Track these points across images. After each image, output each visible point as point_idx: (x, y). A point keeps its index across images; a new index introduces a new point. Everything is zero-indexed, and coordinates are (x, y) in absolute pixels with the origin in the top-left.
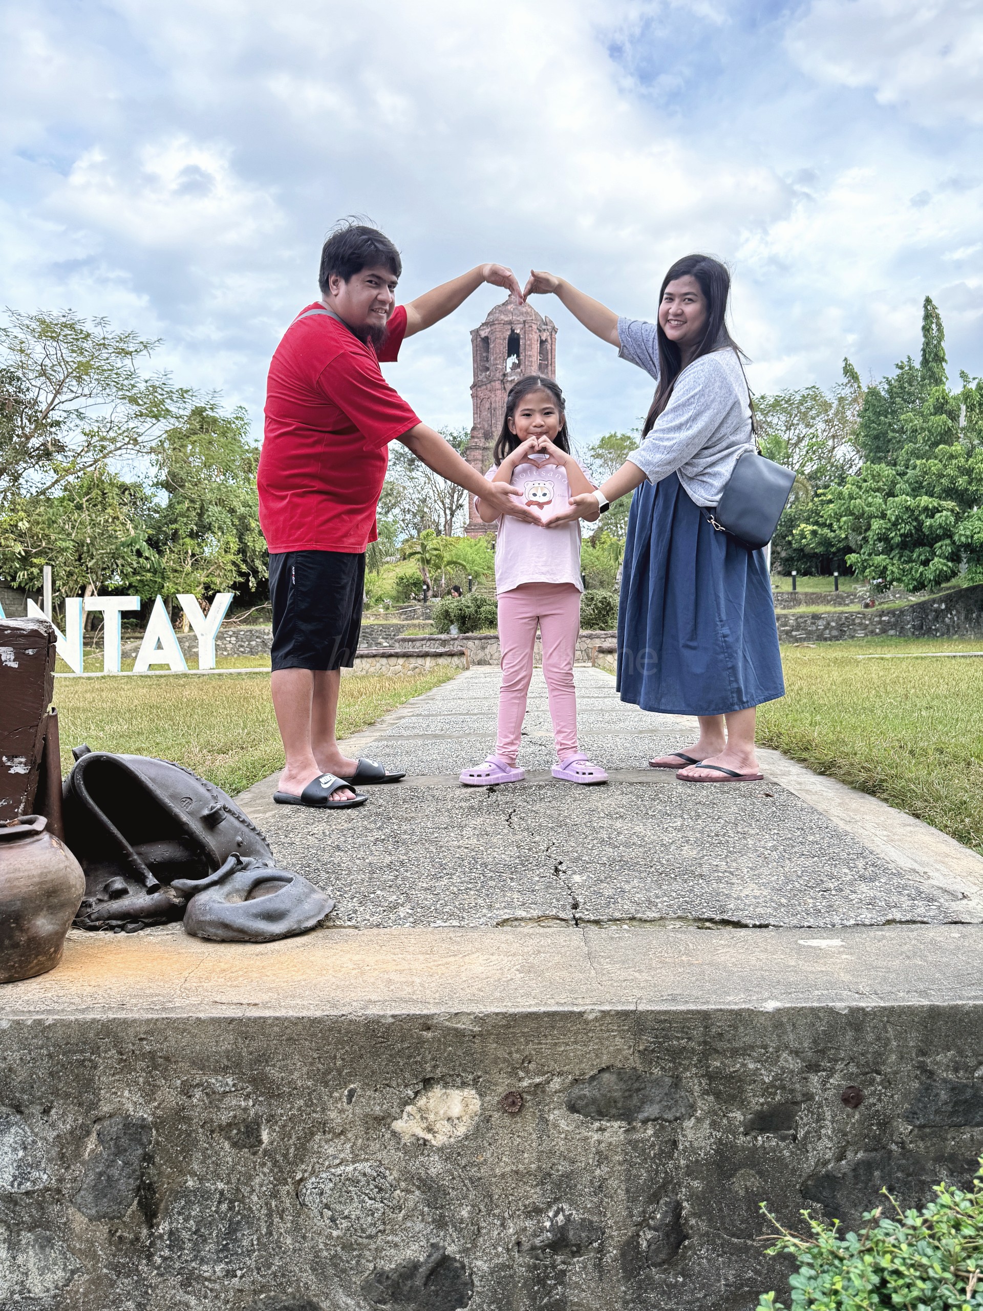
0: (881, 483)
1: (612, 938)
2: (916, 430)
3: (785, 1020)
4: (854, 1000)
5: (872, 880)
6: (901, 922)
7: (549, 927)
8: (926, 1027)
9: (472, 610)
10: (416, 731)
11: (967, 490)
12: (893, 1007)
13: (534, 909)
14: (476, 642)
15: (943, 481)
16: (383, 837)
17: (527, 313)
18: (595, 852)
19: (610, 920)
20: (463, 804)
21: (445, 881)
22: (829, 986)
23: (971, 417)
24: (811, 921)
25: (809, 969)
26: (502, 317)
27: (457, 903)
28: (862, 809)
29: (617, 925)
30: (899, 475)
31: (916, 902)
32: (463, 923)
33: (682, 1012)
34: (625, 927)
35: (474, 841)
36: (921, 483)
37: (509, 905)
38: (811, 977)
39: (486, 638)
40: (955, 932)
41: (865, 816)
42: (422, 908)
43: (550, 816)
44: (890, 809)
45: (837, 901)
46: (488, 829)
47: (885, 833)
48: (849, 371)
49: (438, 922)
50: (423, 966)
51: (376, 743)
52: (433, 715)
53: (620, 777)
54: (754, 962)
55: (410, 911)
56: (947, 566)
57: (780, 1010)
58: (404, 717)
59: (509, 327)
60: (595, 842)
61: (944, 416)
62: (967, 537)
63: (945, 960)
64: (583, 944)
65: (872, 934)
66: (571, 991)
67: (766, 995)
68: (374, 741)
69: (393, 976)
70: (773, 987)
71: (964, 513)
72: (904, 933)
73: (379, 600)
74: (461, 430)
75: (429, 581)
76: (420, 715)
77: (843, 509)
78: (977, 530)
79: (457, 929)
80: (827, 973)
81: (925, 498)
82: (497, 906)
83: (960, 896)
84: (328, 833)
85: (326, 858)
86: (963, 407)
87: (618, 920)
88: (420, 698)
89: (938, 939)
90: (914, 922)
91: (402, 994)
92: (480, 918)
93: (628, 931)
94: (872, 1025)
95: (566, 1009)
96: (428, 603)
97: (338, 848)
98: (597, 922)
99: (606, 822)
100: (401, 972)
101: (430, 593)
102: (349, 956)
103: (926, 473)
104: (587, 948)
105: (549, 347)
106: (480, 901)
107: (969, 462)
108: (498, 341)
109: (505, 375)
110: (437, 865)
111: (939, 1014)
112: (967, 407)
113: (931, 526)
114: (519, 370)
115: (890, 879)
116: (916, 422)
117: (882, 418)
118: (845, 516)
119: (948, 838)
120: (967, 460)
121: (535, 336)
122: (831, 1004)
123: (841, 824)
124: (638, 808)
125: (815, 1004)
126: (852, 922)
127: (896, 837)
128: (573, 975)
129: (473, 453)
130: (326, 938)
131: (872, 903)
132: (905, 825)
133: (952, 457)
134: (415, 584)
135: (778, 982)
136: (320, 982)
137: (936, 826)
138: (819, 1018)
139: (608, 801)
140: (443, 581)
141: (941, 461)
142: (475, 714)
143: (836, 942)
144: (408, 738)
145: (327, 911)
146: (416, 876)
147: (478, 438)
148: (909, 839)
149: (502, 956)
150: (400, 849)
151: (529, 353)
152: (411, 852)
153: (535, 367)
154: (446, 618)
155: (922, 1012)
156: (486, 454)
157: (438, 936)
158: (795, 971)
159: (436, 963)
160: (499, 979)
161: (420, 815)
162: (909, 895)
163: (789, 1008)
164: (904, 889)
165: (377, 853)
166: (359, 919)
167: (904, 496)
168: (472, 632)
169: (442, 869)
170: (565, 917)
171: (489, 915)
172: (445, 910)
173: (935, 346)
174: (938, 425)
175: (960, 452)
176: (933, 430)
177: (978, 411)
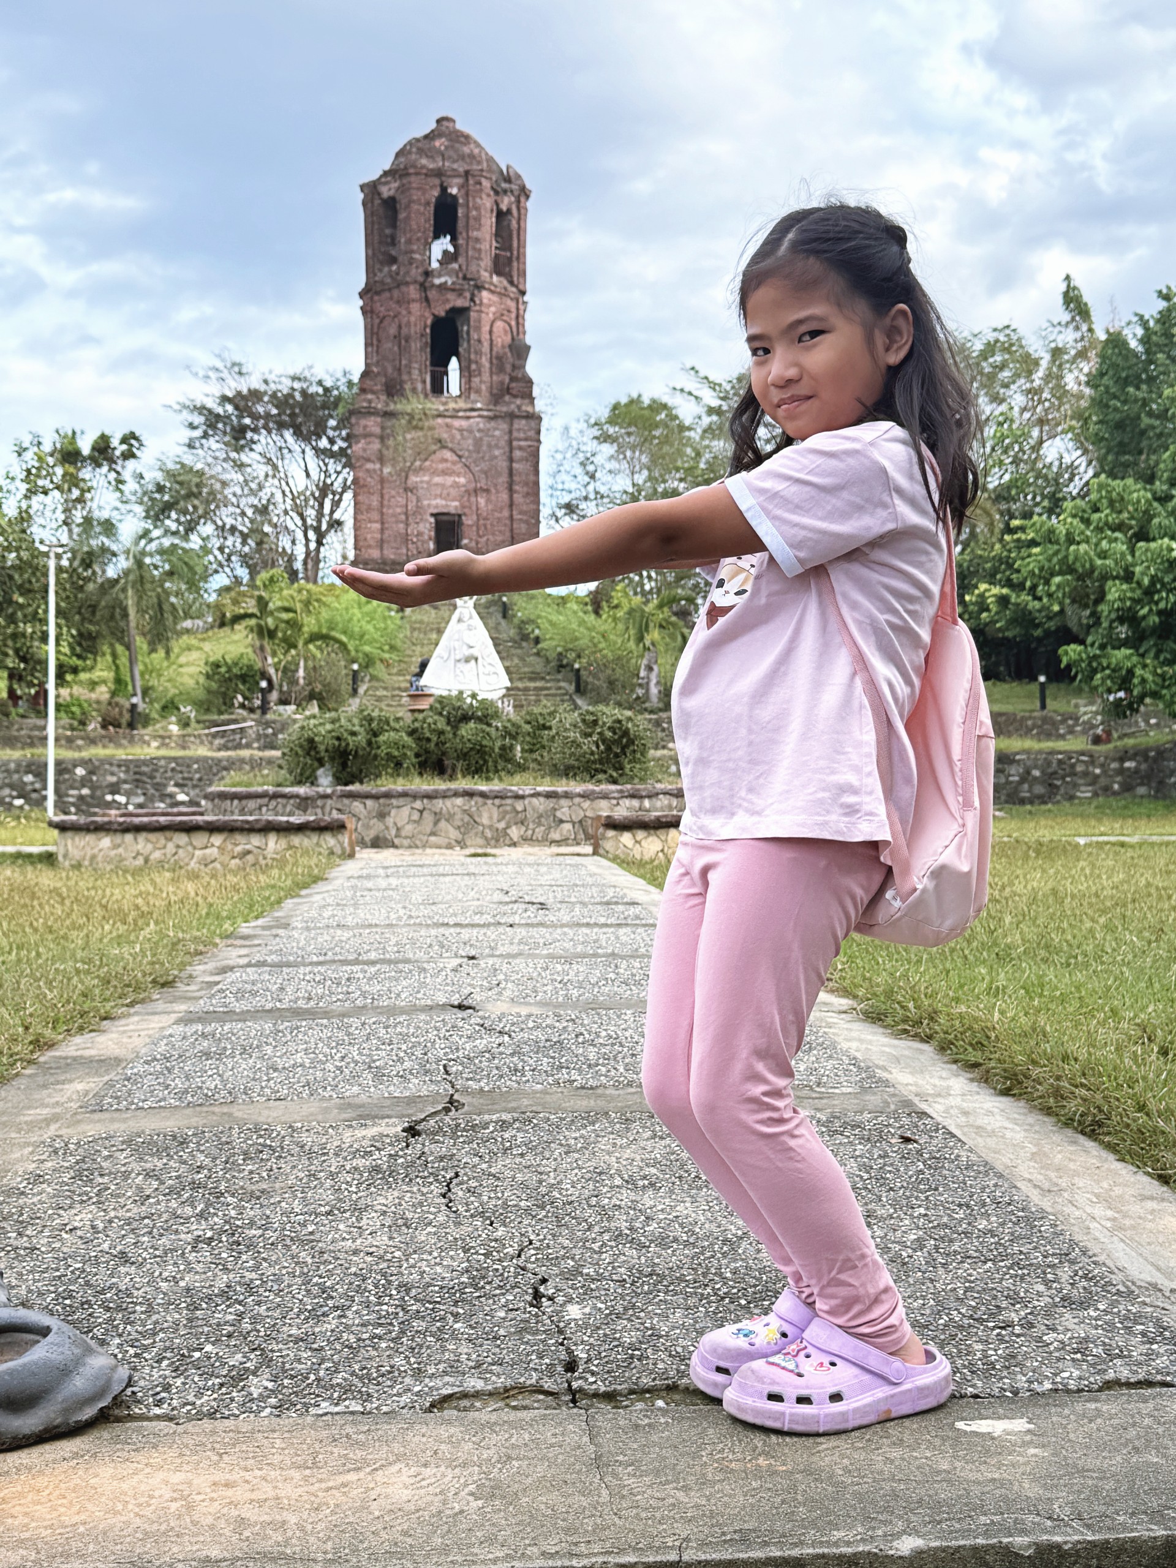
0: (1125, 515)
1: (637, 1426)
4: (1045, 1531)
5: (1083, 1305)
6: (1129, 1385)
7: (525, 1408)
9: (362, 739)
10: (258, 1002)
12: (1107, 1541)
13: (498, 1376)
14: (369, 803)
16: (209, 1234)
17: (472, 156)
18: (606, 1257)
19: (632, 1392)
20: (360, 1162)
21: (332, 1322)
22: (1004, 1507)
24: (980, 1385)
25: (972, 1476)
26: (424, 161)
27: (357, 1367)
28: (1072, 1166)
29: (644, 1400)
30: (1156, 499)
31: (1155, 1347)
32: (369, 1406)
34: (660, 1403)
35: (382, 1240)
37: (454, 1368)
38: (976, 1490)
39: (388, 795)
41: (1076, 1180)
42: (292, 1377)
43: (523, 1186)
44: (1119, 1165)
45: (1024, 1347)
46: (409, 1215)
47: (1110, 1213)
48: (1073, 301)
49: (324, 1404)
50: (300, 1491)
51: (179, 1029)
52: (288, 965)
54: (879, 1466)
55: (270, 1385)
57: (922, 1552)
58: (231, 969)
59: (437, 181)
60: (606, 1237)
64: (586, 1439)
65: (1079, 1407)
66: (567, 1531)
67: (900, 1526)
68: (178, 1022)
69: (248, 1512)
70: (911, 1510)
72: (1133, 1405)
73: (169, 707)
74: (339, 375)
75: (272, 671)
76: (263, 964)
77: (1055, 560)
79: (360, 1418)
80: (1001, 1483)
82: (431, 1370)
84: (101, 1226)
85: (101, 1278)
87: (648, 1391)
88: (260, 922)
90: (1148, 1384)
91: (266, 1546)
92: (399, 1395)
93: (664, 1412)
96: (270, 716)
97: (124, 1258)
98: (610, 1397)
99: (626, 1196)
100: (262, 1503)
101: (274, 696)
102: (161, 1475)
104: (592, 1448)
105: (514, 223)
106: (399, 1361)
108: (415, 207)
109: (427, 274)
110: (315, 1290)
114: (455, 266)
115: (1113, 1304)
117: (1131, 390)
118: (1060, 573)
121: (486, 202)
122: (1005, 1540)
123: (1035, 1197)
125: (980, 1541)
126: (1047, 1385)
127: (1128, 1222)
128: (570, 1501)
129: (363, 422)
130: (116, 1440)
131: (1082, 1347)
132: (1144, 1198)
134: (243, 678)
135: (920, 1501)
136: (112, 1527)
138: (987, 1564)
139: (627, 1154)
140: (301, 673)
142: (373, 963)
143: (1020, 1425)
144: (244, 1016)
145: (116, 1389)
146: (277, 1314)
147: (373, 392)
148: (1149, 1225)
149: (443, 1468)
150: (244, 1257)
151: (475, 234)
152: (265, 1264)
153: (487, 262)
154: (308, 754)
155: (1153, 1548)
156: (389, 424)
157: (324, 1433)
158: (949, 1481)
159: (323, 1485)
160: (440, 1512)
161: (277, 1185)
162: (1143, 1334)
163: (936, 1549)
164: (1136, 1323)
165: (199, 1268)
166: (175, 1403)
167: (1166, 540)
168: (361, 782)
169: (326, 1299)
170: (554, 1388)
171: (417, 1389)
172: (334, 1382)
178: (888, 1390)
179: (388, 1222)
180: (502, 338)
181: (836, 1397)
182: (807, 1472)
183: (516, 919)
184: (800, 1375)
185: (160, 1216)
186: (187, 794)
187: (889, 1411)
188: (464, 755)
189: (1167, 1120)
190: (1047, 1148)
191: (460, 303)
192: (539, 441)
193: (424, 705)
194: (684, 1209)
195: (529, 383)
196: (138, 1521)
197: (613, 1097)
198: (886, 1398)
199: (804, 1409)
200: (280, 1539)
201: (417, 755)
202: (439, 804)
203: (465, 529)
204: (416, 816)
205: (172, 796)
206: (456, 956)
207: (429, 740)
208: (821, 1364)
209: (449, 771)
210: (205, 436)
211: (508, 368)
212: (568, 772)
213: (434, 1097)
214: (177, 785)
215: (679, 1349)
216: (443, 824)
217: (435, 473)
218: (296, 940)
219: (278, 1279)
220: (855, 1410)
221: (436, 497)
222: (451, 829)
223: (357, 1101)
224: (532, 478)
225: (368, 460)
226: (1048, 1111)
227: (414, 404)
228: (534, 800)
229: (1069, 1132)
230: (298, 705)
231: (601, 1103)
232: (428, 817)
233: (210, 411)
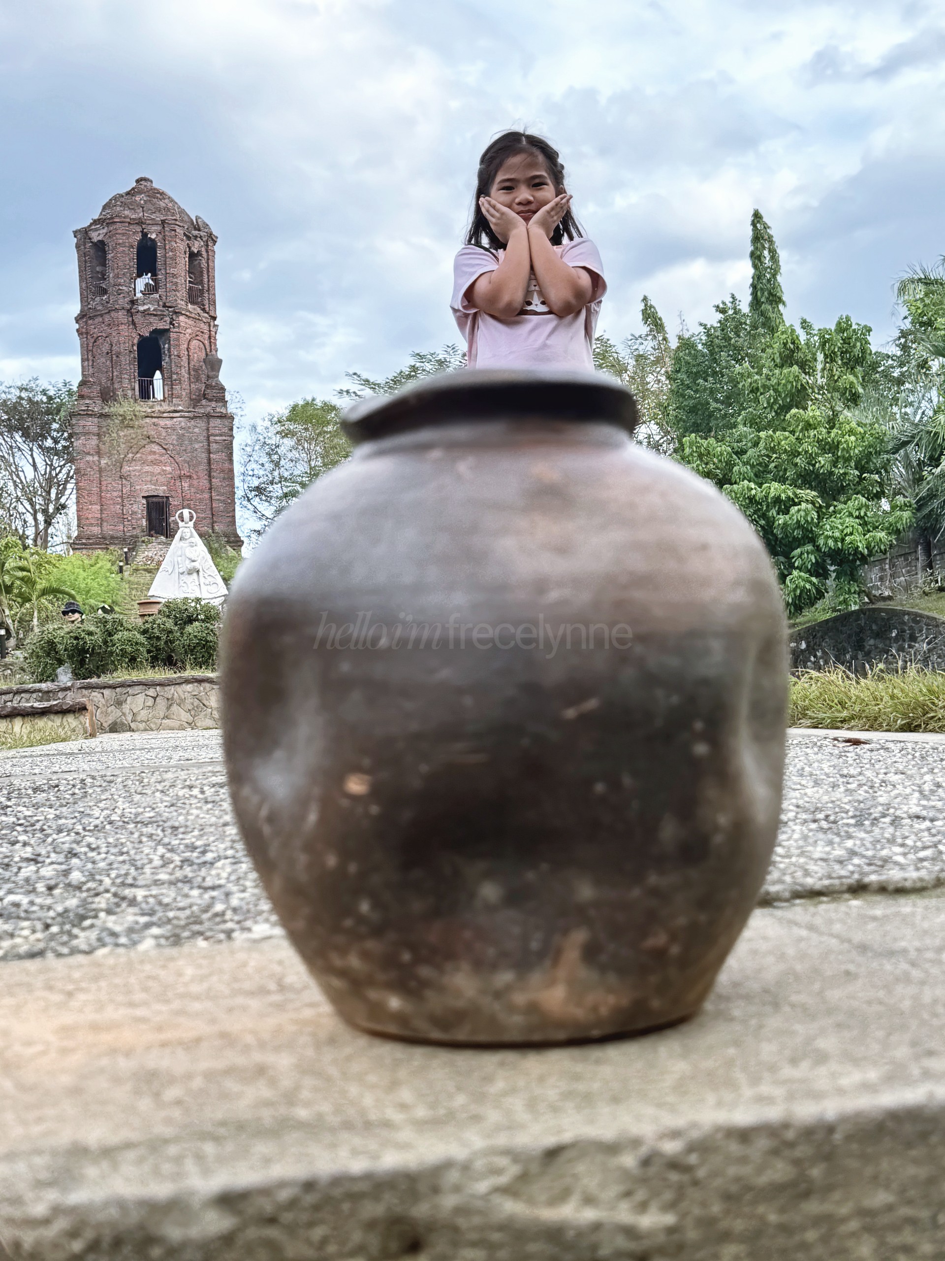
2: (757, 389)
9: (98, 638)
11: (831, 473)
14: (107, 692)
15: (798, 460)
17: (167, 209)
23: (831, 370)
26: (127, 212)
30: (736, 453)
36: (767, 466)
39: (122, 685)
48: (650, 316)
56: (810, 582)
59: (139, 229)
61: (795, 368)
62: (836, 540)
71: (828, 507)
74: (60, 385)
75: (9, 621)
78: (849, 530)
81: (775, 485)
86: (820, 357)
103: (773, 450)
105: (204, 264)
107: (832, 435)
108: (121, 249)
109: (133, 302)
112: (826, 356)
113: (785, 525)
114: (157, 296)
116: (757, 377)
117: (701, 381)
120: (829, 433)
121: (181, 246)
129: (82, 423)
133: (808, 426)
140: (35, 622)
141: (793, 432)
147: (90, 398)
151: (172, 270)
153: (183, 293)
154: (48, 655)
156: (104, 424)
167: (746, 482)
168: (99, 677)
173: (769, 281)
174: (789, 382)
175: (819, 419)
176: (780, 388)
177: (840, 362)
180: (198, 355)
188: (191, 650)
191: (161, 326)
192: (232, 436)
193: (154, 610)
195: (223, 389)
201: (149, 652)
202: (171, 691)
203: (172, 508)
204: (150, 702)
207: (158, 638)
209: (179, 664)
211: (203, 378)
216: (175, 708)
217: (145, 463)
221: (146, 482)
222: (183, 713)
225: (88, 454)
227: (125, 407)
232: (161, 703)
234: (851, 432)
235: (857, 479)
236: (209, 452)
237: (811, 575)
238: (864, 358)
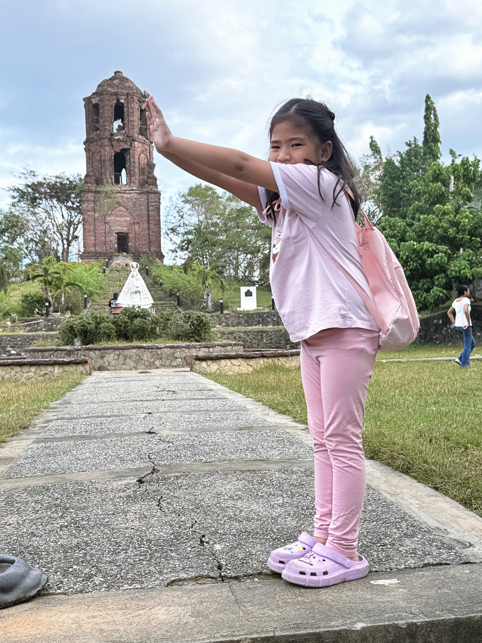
0: (396, 232)
1: (249, 588)
2: (420, 193)
3: (368, 635)
4: (410, 618)
5: (412, 536)
6: (433, 565)
7: (204, 584)
8: (453, 632)
9: (93, 326)
10: (65, 434)
12: (433, 621)
13: (192, 572)
14: (97, 352)
15: (439, 231)
16: (66, 524)
17: (130, 87)
18: (227, 526)
19: (245, 576)
20: (122, 494)
21: (122, 555)
22: (394, 611)
23: (457, 184)
24: (377, 567)
25: (380, 600)
26: (110, 89)
27: (136, 571)
28: (400, 485)
29: (250, 579)
30: (408, 225)
31: (441, 550)
33: (303, 635)
34: (256, 580)
35: (137, 523)
36: (424, 232)
37: (174, 570)
38: (382, 605)
39: (104, 349)
40: (466, 570)
41: (403, 490)
43: (189, 500)
44: (419, 484)
45: (392, 553)
46: (146, 514)
47: (417, 502)
48: (374, 146)
49: (125, 586)
50: (122, 618)
51: (35, 445)
52: (74, 419)
53: (234, 467)
54: (344, 598)
55: (103, 580)
56: (442, 292)
57: (365, 628)
58: (51, 421)
59: (115, 97)
60: (225, 518)
61: (439, 184)
62: (456, 272)
63: (462, 588)
64: (230, 594)
65: (416, 574)
66: (229, 627)
67: (356, 619)
68: (33, 442)
69: (103, 627)
70: (359, 613)
71: (454, 254)
72: (436, 572)
73: (7, 314)
74: (76, 176)
75: (50, 299)
76: (64, 418)
78: (463, 267)
79: (140, 590)
80: (391, 602)
81: (427, 243)
82: (165, 571)
83: (468, 545)
84: (21, 523)
85: (26, 542)
86: (452, 177)
87: (251, 575)
88: (58, 402)
89: (457, 575)
90: (441, 564)
92: (154, 581)
93: (259, 583)
94: (421, 633)
95: (228, 639)
96: (50, 317)
97: (33, 534)
98: (237, 578)
99: (230, 503)
100: (108, 623)
101: (52, 309)
102: (66, 615)
103: (427, 225)
104: (234, 597)
106: (152, 568)
107: (457, 218)
108: (106, 108)
109: (112, 135)
110: (113, 543)
111: (461, 623)
112: (455, 178)
113: (431, 263)
114: (124, 131)
115: (424, 535)
116: (420, 187)
117: (396, 182)
119: (457, 504)
120: (455, 216)
121: (136, 106)
122: (396, 622)
123: (388, 497)
124: (251, 491)
125: (387, 623)
126: (403, 566)
127: (425, 505)
128: (228, 616)
129: (86, 195)
130: (45, 603)
131: (414, 552)
132: (430, 496)
133: (445, 213)
134: (38, 302)
135: (362, 610)
136: (51, 635)
137: (449, 496)
138: (389, 632)
139: (228, 487)
140: (63, 299)
141: (437, 216)
142: (109, 417)
143: (395, 581)
144: (61, 439)
145: (43, 583)
146: (100, 553)
147: (90, 183)
148: (433, 506)
149: (177, 607)
150: (82, 532)
151: (132, 119)
152: (91, 535)
153: (137, 130)
154: (70, 332)
155: (450, 623)
156: (97, 196)
157: (128, 596)
158: (371, 602)
159: (131, 615)
160: (179, 623)
161: (90, 504)
162: (436, 546)
163: (370, 627)
164: (433, 542)
165: (65, 537)
166: (66, 588)
167: (412, 241)
168: (93, 344)
169: (118, 546)
170: (214, 576)
171: (161, 578)
172: (128, 577)
173: (433, 131)
174: (435, 190)
175: (450, 210)
176: (432, 194)
177: (462, 181)
178: (345, 571)
179: (138, 516)
180: (144, 161)
181: (325, 573)
182: (317, 601)
183: (165, 398)
184: (311, 565)
185: (44, 518)
186: (15, 351)
187: (345, 579)
188: (135, 332)
189: (436, 466)
190: (390, 479)
191: (126, 147)
192: (160, 203)
193: (118, 311)
194: (254, 507)
195: (155, 179)
196: (60, 632)
197: (218, 466)
198: (344, 573)
199: (314, 578)
200: (118, 636)
201: (116, 332)
202: (126, 352)
203: (130, 239)
204: (116, 357)
205: (9, 351)
206: (143, 413)
207: (121, 326)
208: (320, 561)
209: (130, 338)
210: (19, 201)
211: (146, 173)
212: (177, 337)
213: (146, 468)
214: (11, 347)
215: (261, 559)
216: (128, 360)
217: (117, 216)
218: (75, 409)
219: (98, 540)
220: (333, 578)
221: (117, 226)
222: (131, 362)
223: (115, 470)
224: (157, 218)
225: (89, 211)
226: (388, 465)
227: (107, 188)
228: (166, 350)
229: (398, 472)
230: (62, 313)
231: (214, 468)
232: (122, 358)
233: (21, 191)
234: (466, 217)
235: (469, 240)
236: (148, 211)
237: (443, 289)
238: (474, 178)
